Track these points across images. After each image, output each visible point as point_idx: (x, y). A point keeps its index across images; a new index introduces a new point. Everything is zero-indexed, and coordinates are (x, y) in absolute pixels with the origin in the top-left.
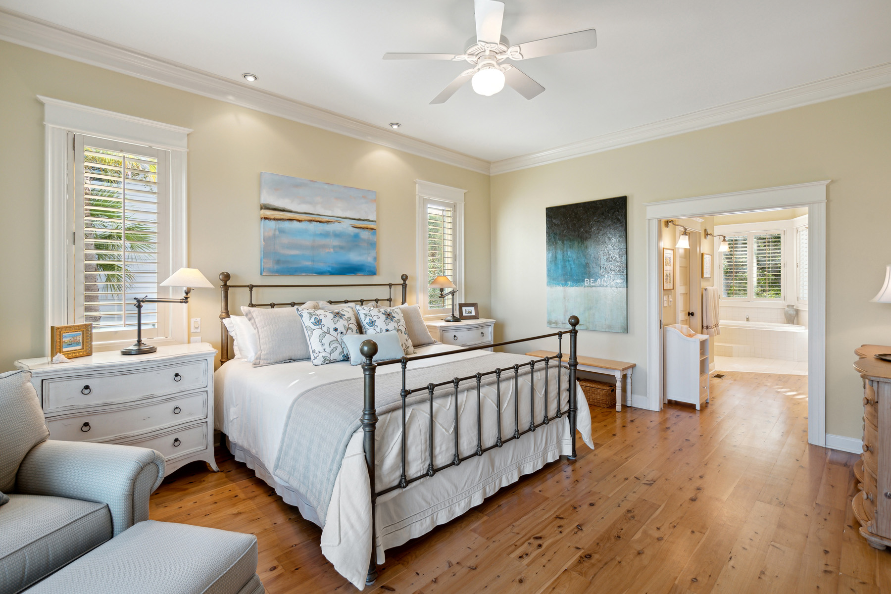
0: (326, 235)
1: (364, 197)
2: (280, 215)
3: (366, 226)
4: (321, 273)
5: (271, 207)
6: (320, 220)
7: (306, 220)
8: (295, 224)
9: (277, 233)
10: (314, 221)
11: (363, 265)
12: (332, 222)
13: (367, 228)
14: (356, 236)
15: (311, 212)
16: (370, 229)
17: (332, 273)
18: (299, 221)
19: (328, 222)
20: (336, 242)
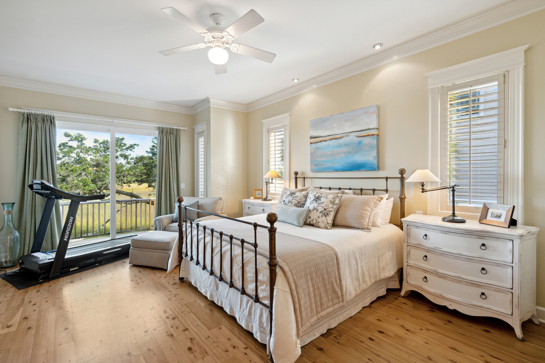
0: (340, 146)
1: (366, 113)
2: (316, 140)
3: (367, 134)
4: (337, 170)
5: (313, 137)
6: (336, 137)
7: (328, 140)
8: (324, 143)
9: (316, 150)
10: (333, 139)
11: (365, 163)
12: (343, 137)
13: (368, 136)
14: (360, 143)
15: (331, 134)
16: (371, 135)
17: (343, 170)
18: (325, 141)
19: (341, 138)
20: (345, 149)
